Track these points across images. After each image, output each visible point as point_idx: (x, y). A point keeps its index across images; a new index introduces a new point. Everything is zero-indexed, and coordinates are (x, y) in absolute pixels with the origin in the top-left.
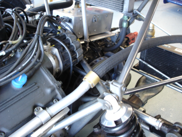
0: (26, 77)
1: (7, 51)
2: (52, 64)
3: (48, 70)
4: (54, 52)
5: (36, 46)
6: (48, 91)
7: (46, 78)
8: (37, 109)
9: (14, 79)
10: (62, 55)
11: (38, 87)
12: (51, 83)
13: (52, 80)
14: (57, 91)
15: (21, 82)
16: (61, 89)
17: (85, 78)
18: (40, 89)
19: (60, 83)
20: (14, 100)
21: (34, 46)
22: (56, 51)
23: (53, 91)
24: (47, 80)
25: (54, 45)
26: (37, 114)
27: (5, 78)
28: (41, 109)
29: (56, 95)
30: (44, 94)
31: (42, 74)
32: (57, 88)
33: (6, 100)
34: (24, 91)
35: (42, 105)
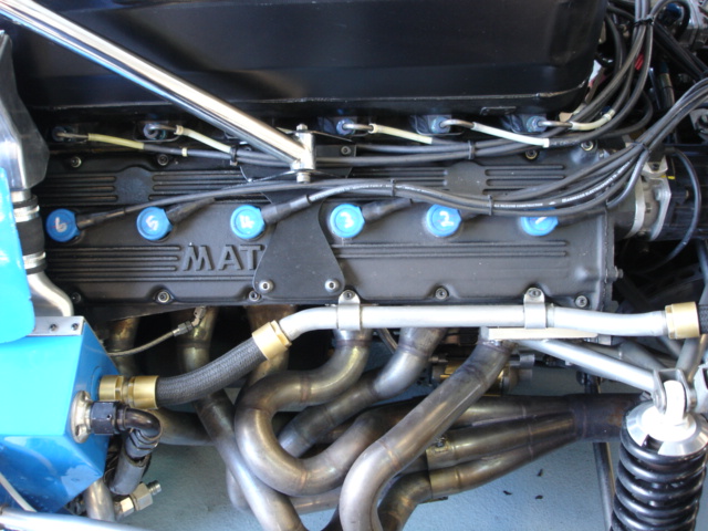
0: (555, 223)
1: (555, 143)
2: (633, 223)
3: (612, 231)
4: (660, 195)
5: (620, 171)
6: (581, 274)
7: (596, 245)
8: (534, 293)
9: (529, 217)
10: (675, 210)
11: (567, 254)
12: (599, 263)
13: (605, 259)
14: (598, 286)
15: (537, 228)
16: (610, 288)
17: (670, 311)
18: (567, 259)
19: (617, 273)
20: (504, 249)
21: (620, 167)
22: (665, 195)
23: (591, 280)
24: (596, 251)
25: (672, 178)
26: (528, 303)
27: (513, 206)
28: (542, 298)
29: (593, 291)
30: (568, 275)
31: (596, 231)
32: (603, 281)
33: (488, 242)
34: (533, 246)
35: (548, 293)
